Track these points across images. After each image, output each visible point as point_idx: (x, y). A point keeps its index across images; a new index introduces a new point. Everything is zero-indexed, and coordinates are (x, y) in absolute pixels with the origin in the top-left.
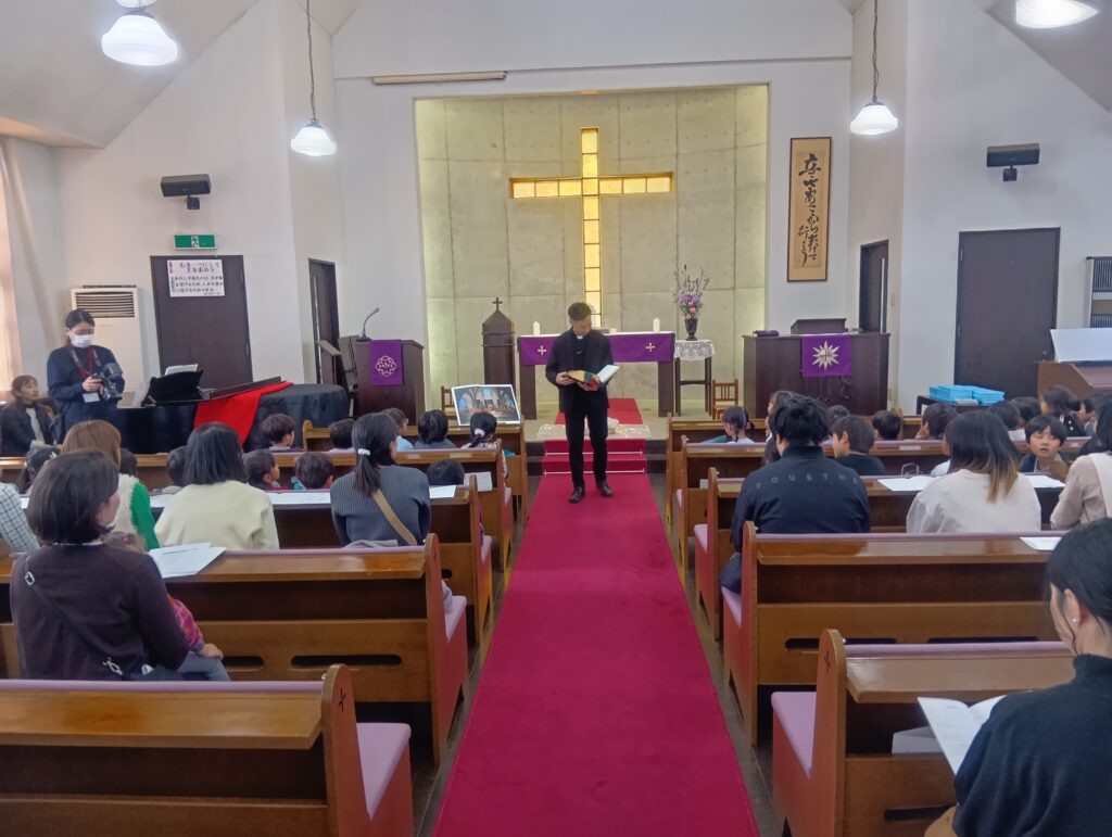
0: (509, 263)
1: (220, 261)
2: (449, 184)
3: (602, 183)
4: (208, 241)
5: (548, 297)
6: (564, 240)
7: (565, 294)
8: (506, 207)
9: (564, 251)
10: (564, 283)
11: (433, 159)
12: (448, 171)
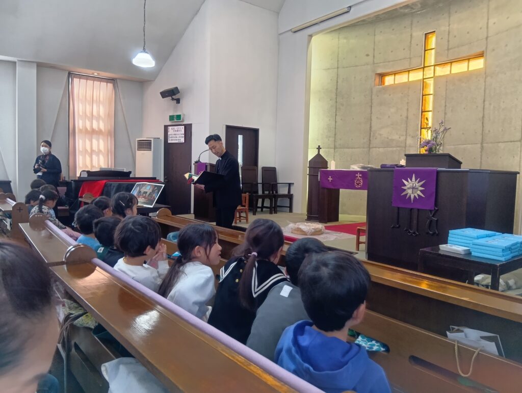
0: (371, 127)
1: (183, 127)
2: (337, 82)
3: (437, 68)
4: (179, 117)
5: (395, 149)
6: (408, 110)
7: (405, 147)
8: (372, 92)
9: (407, 118)
10: (406, 139)
11: (329, 69)
12: (337, 75)
